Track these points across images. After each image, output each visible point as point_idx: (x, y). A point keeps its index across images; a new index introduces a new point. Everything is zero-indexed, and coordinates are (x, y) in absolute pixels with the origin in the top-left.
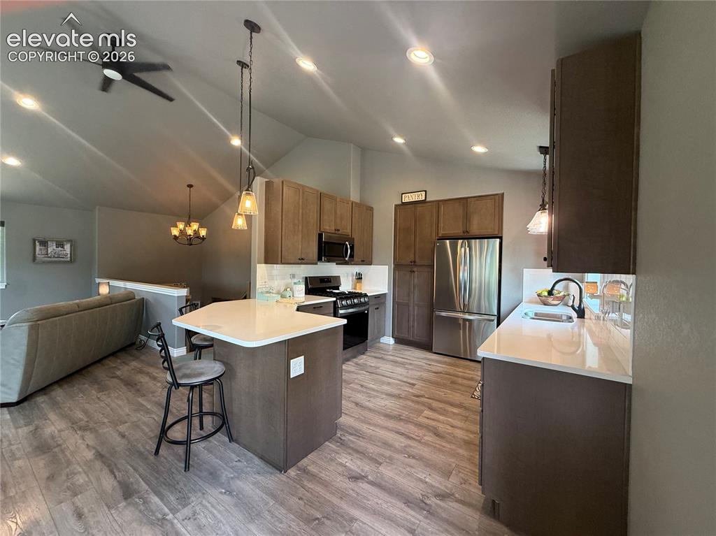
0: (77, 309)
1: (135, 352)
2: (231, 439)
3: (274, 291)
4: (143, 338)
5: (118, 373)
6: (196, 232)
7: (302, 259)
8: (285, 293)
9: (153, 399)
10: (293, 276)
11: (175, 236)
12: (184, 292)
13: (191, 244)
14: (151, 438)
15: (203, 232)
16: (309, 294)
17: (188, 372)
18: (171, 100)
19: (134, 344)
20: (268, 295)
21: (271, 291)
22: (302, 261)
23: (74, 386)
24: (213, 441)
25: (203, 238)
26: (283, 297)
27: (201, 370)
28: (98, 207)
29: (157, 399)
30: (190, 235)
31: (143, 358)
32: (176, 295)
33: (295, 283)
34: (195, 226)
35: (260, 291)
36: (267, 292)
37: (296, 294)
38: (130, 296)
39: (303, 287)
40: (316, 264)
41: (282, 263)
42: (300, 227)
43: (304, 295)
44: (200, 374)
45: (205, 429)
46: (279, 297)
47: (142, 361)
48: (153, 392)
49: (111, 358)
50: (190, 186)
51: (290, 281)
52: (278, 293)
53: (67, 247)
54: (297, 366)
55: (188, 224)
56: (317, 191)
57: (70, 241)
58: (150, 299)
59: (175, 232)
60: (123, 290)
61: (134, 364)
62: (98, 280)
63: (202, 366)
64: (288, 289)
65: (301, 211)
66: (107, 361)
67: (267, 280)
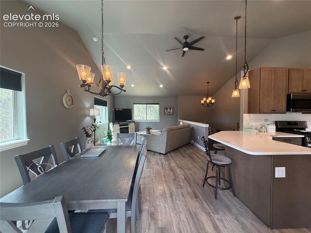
0: (176, 129)
1: (191, 146)
2: (234, 195)
3: (254, 128)
4: (193, 141)
5: (187, 152)
6: (210, 101)
7: (274, 110)
8: (261, 129)
9: (199, 165)
10: (267, 120)
11: (202, 103)
12: (207, 126)
13: (208, 106)
14: (200, 180)
15: (213, 101)
16: (278, 131)
17: (216, 158)
18: (203, 50)
19: (190, 143)
20: (251, 130)
21: (252, 128)
22: (274, 112)
23: (176, 153)
24: (225, 192)
25: (213, 104)
26: (259, 131)
27: (221, 159)
28: (179, 96)
29: (200, 166)
30: (208, 103)
31: (193, 149)
32: (205, 127)
33: (268, 124)
34: (210, 99)
35: (245, 127)
36: (249, 128)
37: (269, 131)
38: (189, 126)
39: (274, 127)
40: (285, 113)
41: (260, 113)
42: (273, 92)
43: (275, 132)
44: (221, 161)
45: (221, 185)
46: (257, 131)
47: (193, 150)
48: (199, 163)
49: (184, 146)
50: (208, 83)
51: (264, 123)
52: (256, 129)
53: (172, 109)
54: (280, 172)
55: (207, 98)
56: (286, 69)
57: (172, 108)
58: (195, 127)
59: (202, 102)
60: (186, 124)
61: (191, 150)
62: (179, 120)
63: (221, 157)
64: (263, 128)
65: (273, 82)
66: (183, 147)
67: (249, 122)
